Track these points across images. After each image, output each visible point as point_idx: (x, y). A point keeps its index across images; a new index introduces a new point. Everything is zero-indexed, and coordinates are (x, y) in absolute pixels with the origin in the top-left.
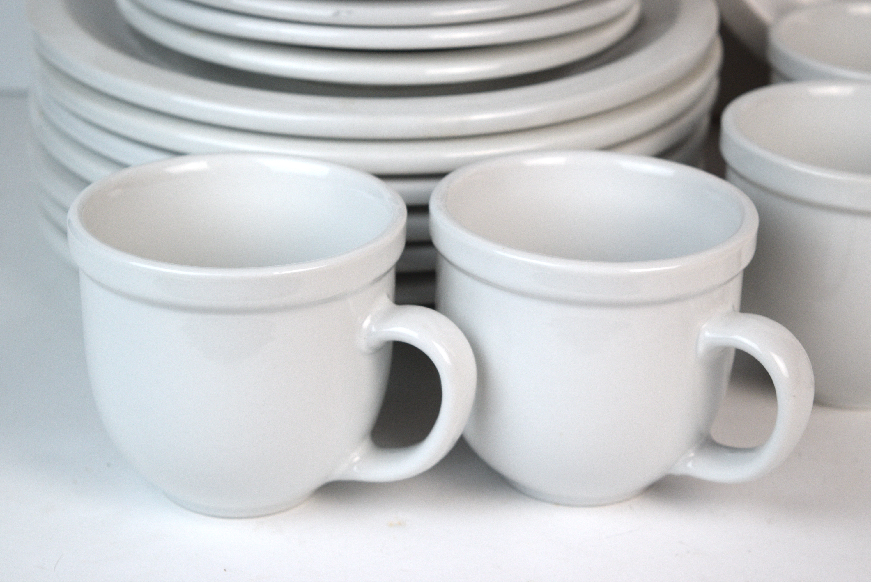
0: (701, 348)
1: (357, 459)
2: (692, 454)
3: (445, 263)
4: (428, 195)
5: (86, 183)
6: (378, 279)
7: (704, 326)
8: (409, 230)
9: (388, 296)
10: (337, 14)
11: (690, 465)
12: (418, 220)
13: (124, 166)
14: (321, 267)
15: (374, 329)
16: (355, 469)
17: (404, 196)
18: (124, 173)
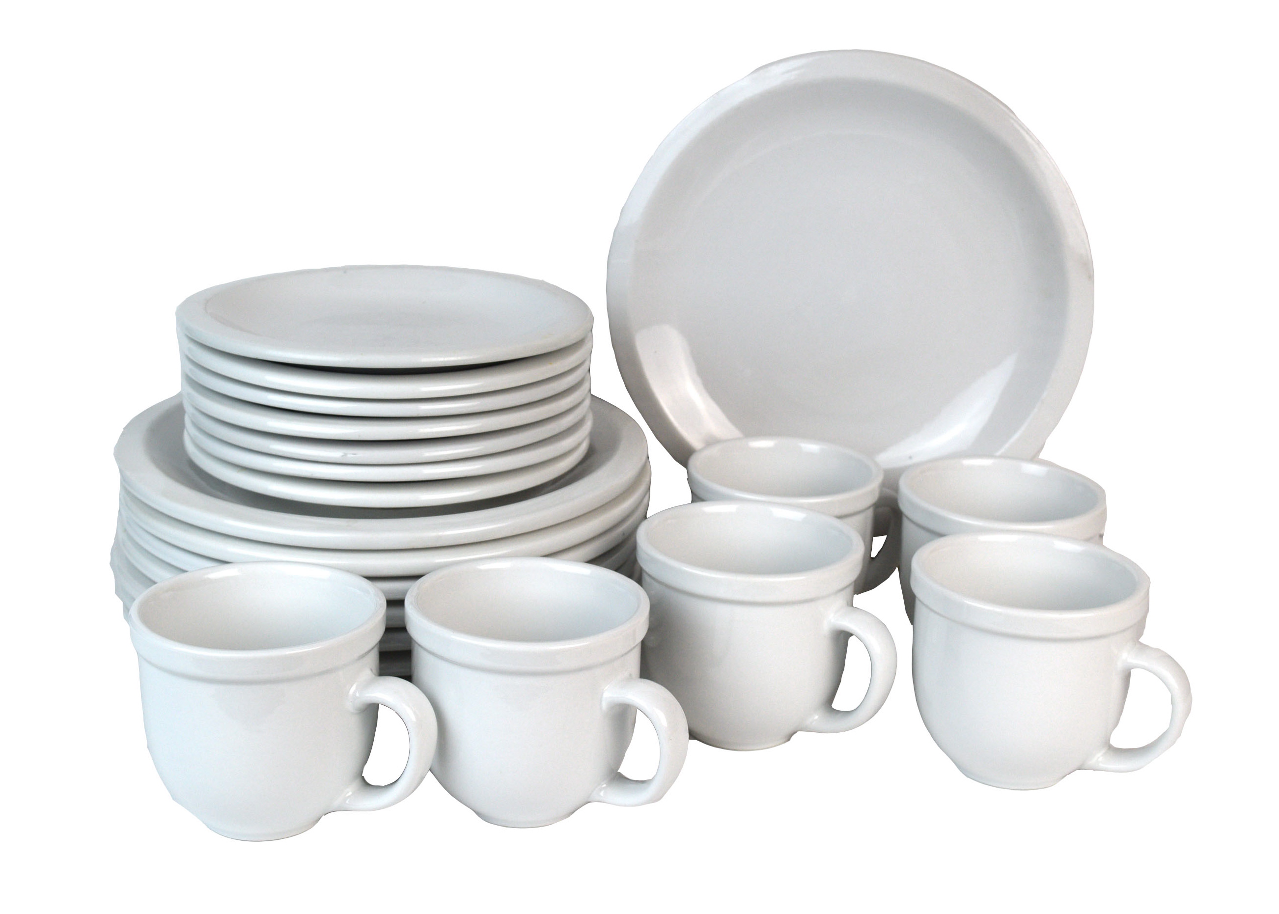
0: (604, 705)
1: (350, 793)
2: (605, 785)
3: (416, 645)
4: (405, 593)
5: (155, 583)
6: (362, 656)
7: (606, 688)
8: (388, 618)
9: (372, 670)
10: (345, 455)
11: (602, 794)
12: (395, 611)
13: (184, 571)
14: (314, 648)
15: (357, 695)
16: (347, 802)
17: (385, 593)
18: (183, 576)
